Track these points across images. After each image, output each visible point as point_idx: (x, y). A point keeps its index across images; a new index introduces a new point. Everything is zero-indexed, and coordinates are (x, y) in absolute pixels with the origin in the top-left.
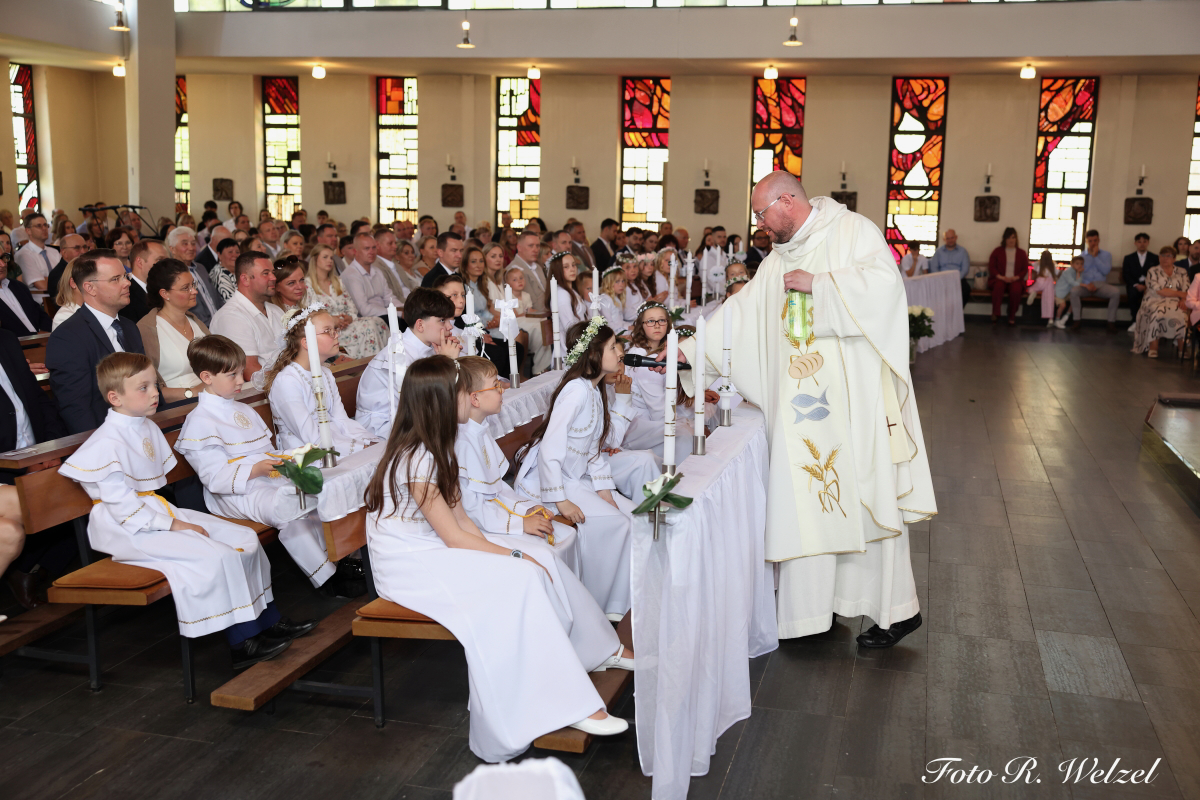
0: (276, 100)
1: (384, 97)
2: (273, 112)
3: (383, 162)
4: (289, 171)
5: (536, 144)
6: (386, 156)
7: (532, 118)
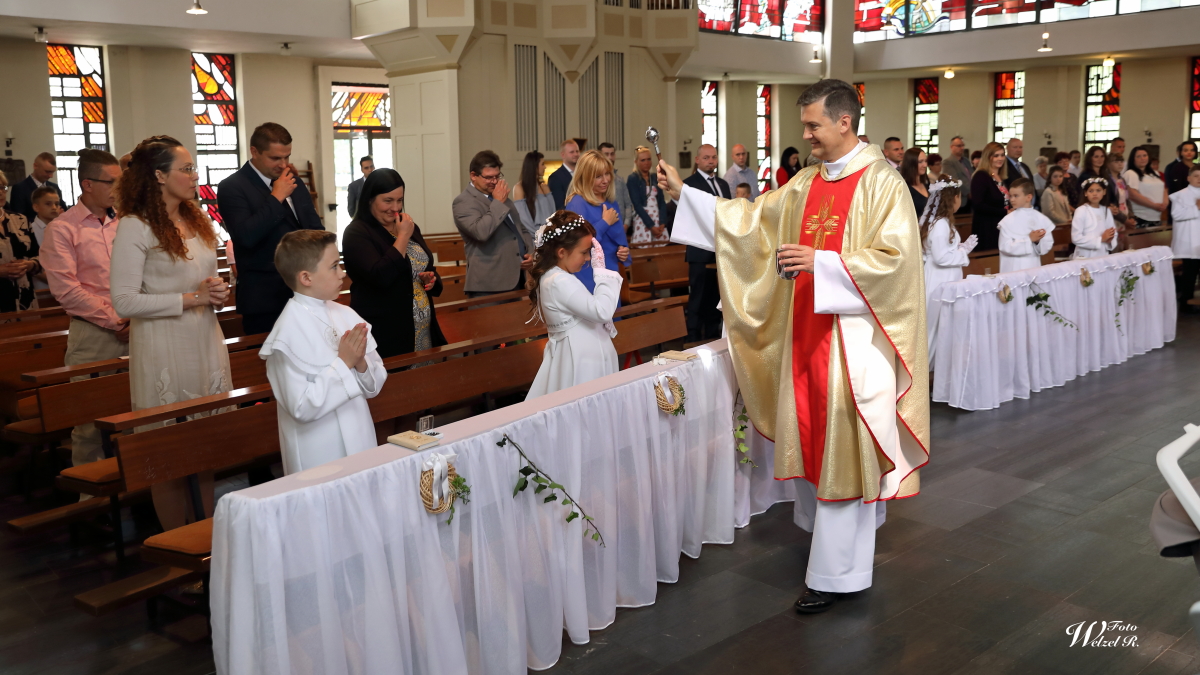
0: (924, 94)
1: (1000, 87)
2: (921, 103)
3: (998, 134)
4: (931, 143)
5: (1116, 114)
6: (1000, 129)
7: (1114, 95)
